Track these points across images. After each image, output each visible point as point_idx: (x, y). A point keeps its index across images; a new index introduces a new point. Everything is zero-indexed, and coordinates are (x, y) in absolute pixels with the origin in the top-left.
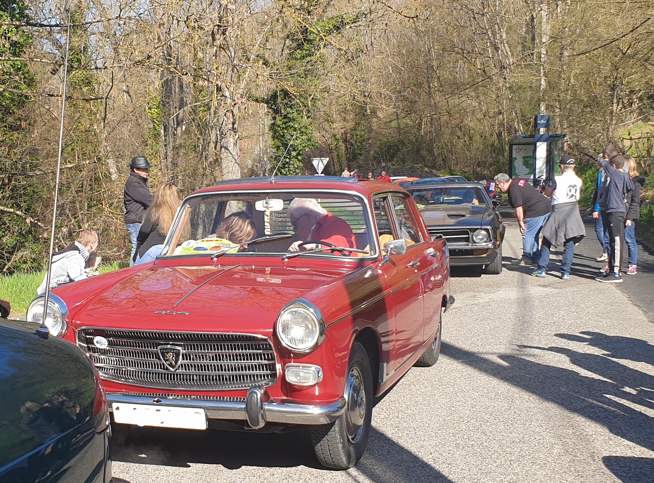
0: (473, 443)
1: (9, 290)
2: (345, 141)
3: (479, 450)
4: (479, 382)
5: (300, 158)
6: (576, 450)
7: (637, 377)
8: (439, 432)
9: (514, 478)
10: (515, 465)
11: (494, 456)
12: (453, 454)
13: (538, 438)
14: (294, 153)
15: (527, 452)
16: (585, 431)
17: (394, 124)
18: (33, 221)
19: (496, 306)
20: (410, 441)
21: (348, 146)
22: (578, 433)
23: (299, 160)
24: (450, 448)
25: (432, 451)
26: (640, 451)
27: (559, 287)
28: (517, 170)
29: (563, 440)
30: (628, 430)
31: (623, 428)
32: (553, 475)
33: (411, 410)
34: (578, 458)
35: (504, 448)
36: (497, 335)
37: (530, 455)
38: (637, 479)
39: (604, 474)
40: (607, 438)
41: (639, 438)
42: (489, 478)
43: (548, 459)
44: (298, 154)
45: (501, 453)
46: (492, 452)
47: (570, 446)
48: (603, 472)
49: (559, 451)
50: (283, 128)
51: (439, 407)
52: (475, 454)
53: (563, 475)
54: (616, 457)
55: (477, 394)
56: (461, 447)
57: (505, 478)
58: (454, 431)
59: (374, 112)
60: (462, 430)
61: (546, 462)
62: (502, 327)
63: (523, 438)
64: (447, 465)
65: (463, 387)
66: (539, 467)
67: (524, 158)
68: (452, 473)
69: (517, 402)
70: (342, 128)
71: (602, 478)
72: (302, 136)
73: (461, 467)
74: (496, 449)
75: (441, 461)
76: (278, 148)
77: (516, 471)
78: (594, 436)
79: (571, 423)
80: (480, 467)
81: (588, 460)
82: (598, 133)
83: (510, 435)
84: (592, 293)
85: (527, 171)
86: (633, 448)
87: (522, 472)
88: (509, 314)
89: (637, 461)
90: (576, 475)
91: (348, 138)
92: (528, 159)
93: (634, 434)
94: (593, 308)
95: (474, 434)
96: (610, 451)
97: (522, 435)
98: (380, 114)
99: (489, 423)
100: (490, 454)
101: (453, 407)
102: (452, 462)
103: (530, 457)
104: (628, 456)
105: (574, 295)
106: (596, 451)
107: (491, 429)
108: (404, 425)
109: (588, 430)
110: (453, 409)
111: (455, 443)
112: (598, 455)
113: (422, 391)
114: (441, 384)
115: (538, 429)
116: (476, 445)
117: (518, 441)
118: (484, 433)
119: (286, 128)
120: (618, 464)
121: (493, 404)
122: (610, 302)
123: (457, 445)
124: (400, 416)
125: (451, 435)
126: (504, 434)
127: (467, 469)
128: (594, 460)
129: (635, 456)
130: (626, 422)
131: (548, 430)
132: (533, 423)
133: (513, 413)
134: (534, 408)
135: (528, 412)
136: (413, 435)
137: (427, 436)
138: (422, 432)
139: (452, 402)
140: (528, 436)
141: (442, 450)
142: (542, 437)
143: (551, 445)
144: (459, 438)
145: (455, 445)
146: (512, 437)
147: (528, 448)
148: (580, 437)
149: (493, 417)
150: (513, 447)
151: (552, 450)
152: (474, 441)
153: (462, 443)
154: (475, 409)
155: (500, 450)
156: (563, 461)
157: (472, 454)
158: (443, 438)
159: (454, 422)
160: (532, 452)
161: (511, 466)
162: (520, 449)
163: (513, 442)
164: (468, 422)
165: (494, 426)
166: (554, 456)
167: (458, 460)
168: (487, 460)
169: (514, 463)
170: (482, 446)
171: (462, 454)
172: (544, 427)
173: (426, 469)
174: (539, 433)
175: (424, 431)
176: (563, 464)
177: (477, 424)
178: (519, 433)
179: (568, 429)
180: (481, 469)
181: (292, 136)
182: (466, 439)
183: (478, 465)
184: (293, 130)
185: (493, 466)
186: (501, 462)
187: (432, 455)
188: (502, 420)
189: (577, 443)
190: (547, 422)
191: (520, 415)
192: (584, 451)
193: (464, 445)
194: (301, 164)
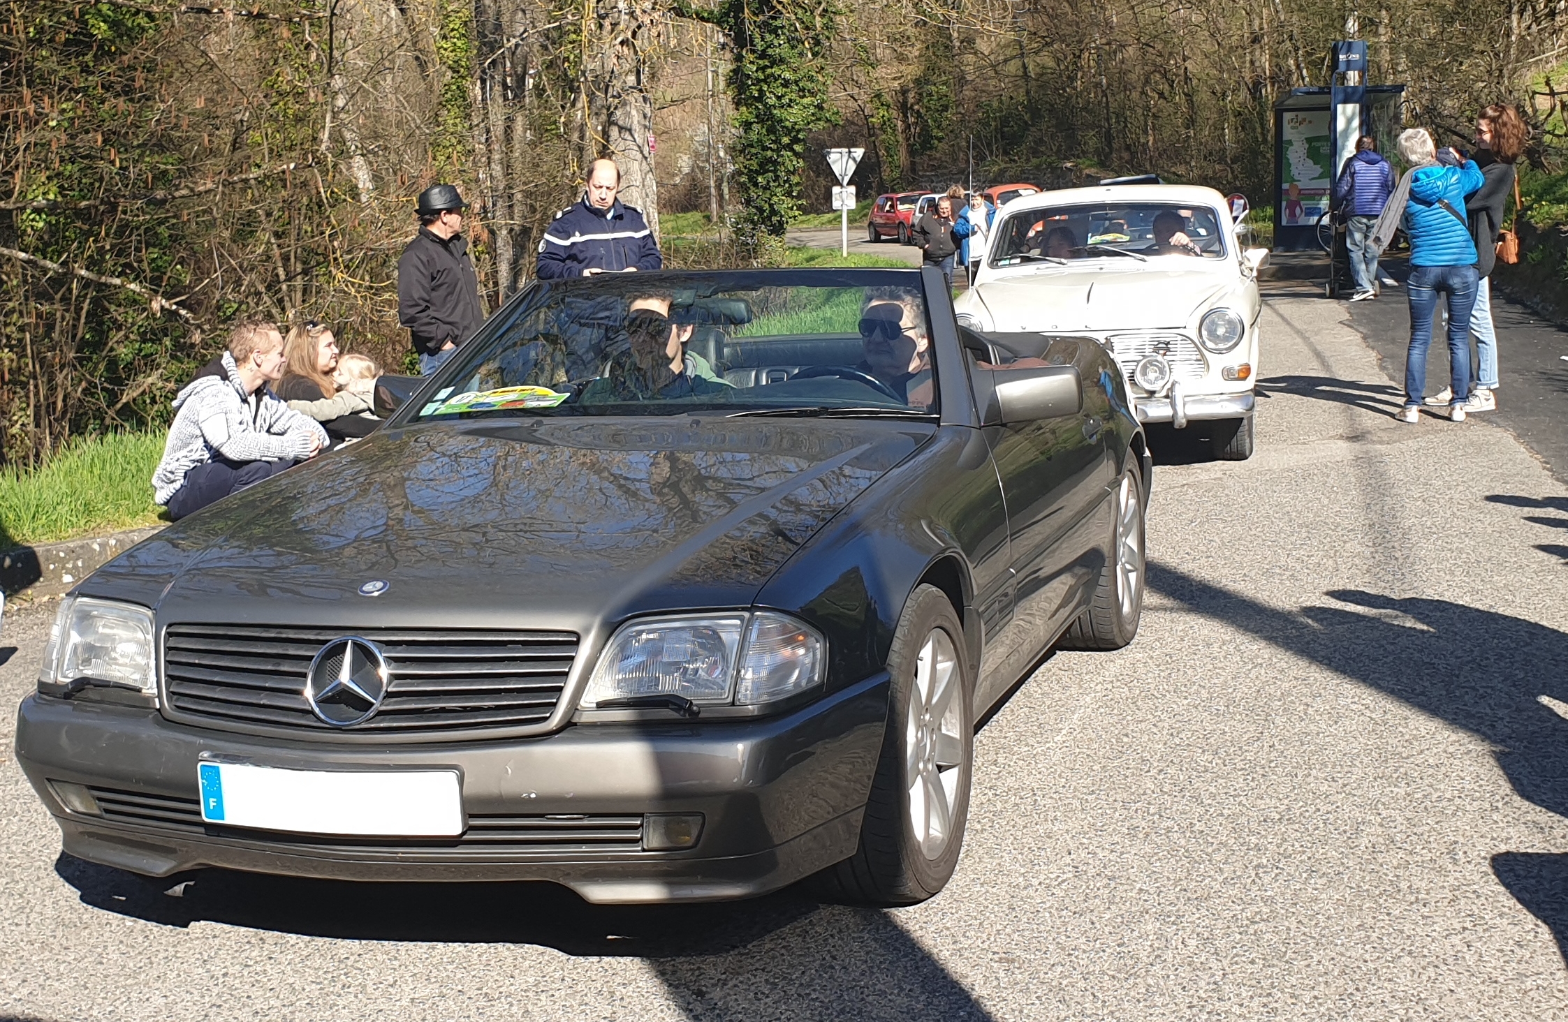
0: (1170, 823)
1: (97, 471)
2: (904, 108)
3: (1183, 842)
4: (1189, 672)
5: (798, 148)
6: (1414, 838)
7: (1559, 655)
8: (1090, 797)
9: (1266, 910)
10: (1267, 879)
11: (1218, 857)
12: (1122, 853)
13: (1324, 809)
14: (786, 140)
15: (1297, 845)
16: (1436, 790)
17: (1013, 67)
18: (167, 305)
19: (1238, 488)
20: (1021, 822)
21: (911, 120)
22: (1419, 795)
23: (796, 154)
24: (1116, 839)
25: (1072, 846)
27: (1386, 439)
28: (1292, 168)
29: (1384, 814)
30: (1537, 786)
31: (1525, 782)
32: (1357, 903)
33: (1027, 745)
34: (1418, 858)
35: (1244, 835)
36: (1237, 558)
37: (1304, 852)
39: (1478, 897)
40: (1487, 805)
42: (1205, 912)
43: (1345, 861)
44: (796, 141)
45: (1235, 847)
46: (1215, 846)
47: (1400, 828)
48: (1474, 892)
49: (1373, 839)
50: (759, 81)
51: (1093, 736)
52: (1172, 852)
53: (1381, 901)
54: (1508, 853)
55: (1185, 702)
56: (1141, 836)
57: (1243, 910)
58: (1125, 795)
59: (968, 41)
60: (1145, 794)
61: (1341, 869)
62: (1249, 538)
63: (1289, 809)
64: (1106, 881)
65: (1152, 686)
66: (1324, 880)
67: (1309, 140)
68: (1117, 900)
69: (1278, 721)
70: (894, 79)
71: (1474, 907)
72: (802, 97)
73: (1138, 886)
74: (1224, 838)
75: (1092, 872)
76: (747, 125)
77: (1269, 893)
78: (1457, 801)
79: (1402, 770)
80: (1184, 883)
81: (1440, 862)
82: (1477, 81)
83: (1259, 802)
84: (1460, 453)
85: (1318, 170)
86: (1547, 830)
87: (1283, 894)
88: (1267, 507)
89: (1556, 862)
90: (1413, 899)
91: (911, 100)
92: (1319, 144)
93: (1550, 795)
94: (1461, 488)
95: (1173, 802)
96: (1493, 839)
97: (1286, 802)
98: (983, 45)
99: (1208, 775)
100: (1210, 850)
101: (1127, 735)
102: (1118, 874)
103: (1304, 857)
105: (1419, 457)
106: (1461, 840)
107: (1212, 790)
108: (1010, 781)
109: (1442, 787)
110: (1125, 739)
111: (1127, 824)
112: (1465, 849)
113: (1056, 696)
114: (1100, 679)
115: (1324, 788)
116: (1176, 828)
117: (1278, 817)
118: (1198, 799)
119: (765, 81)
120: (1512, 870)
121: (1222, 726)
122: (1502, 474)
123: (1132, 832)
124: (1001, 760)
125: (1118, 805)
126: (1244, 802)
127: (1152, 891)
128: (1455, 862)
129: (1554, 851)
131: (1347, 789)
132: (1314, 772)
133: (1266, 749)
134: (1318, 734)
135: (1302, 745)
136: (1029, 808)
137: (1061, 809)
138: (1051, 798)
139: (1125, 722)
140: (1301, 804)
141: (1096, 844)
142: (1334, 807)
143: (1356, 826)
144: (1136, 812)
145: (1126, 831)
146: (1263, 807)
147: (1299, 834)
148: (1423, 805)
149: (1220, 758)
150: (1263, 833)
151: (1356, 838)
152: (1173, 819)
153: (1144, 824)
154: (1177, 741)
155: (1233, 840)
156: (1381, 865)
157: (1165, 853)
158: (1100, 811)
159: (1128, 773)
160: (1309, 845)
161: (1257, 880)
162: (1280, 837)
163: (1265, 821)
164: (1161, 771)
165: (1221, 781)
166: (1360, 853)
167: (1133, 867)
168: (1202, 866)
169: (1265, 872)
170: (1192, 832)
171: (1142, 852)
172: (1340, 781)
173: (1054, 891)
174: (1327, 796)
175: (1054, 796)
176: (1380, 874)
177: (1181, 777)
178: (1281, 796)
179: (1395, 786)
180: (1185, 890)
181: (779, 98)
182: (1153, 815)
183: (1180, 880)
184: (782, 84)
185: (1216, 880)
186: (1235, 872)
187: (1072, 856)
188: (1240, 765)
189: (1416, 819)
190: (1346, 769)
191: (1282, 752)
192: (1431, 839)
193: (1149, 830)
194: (802, 163)
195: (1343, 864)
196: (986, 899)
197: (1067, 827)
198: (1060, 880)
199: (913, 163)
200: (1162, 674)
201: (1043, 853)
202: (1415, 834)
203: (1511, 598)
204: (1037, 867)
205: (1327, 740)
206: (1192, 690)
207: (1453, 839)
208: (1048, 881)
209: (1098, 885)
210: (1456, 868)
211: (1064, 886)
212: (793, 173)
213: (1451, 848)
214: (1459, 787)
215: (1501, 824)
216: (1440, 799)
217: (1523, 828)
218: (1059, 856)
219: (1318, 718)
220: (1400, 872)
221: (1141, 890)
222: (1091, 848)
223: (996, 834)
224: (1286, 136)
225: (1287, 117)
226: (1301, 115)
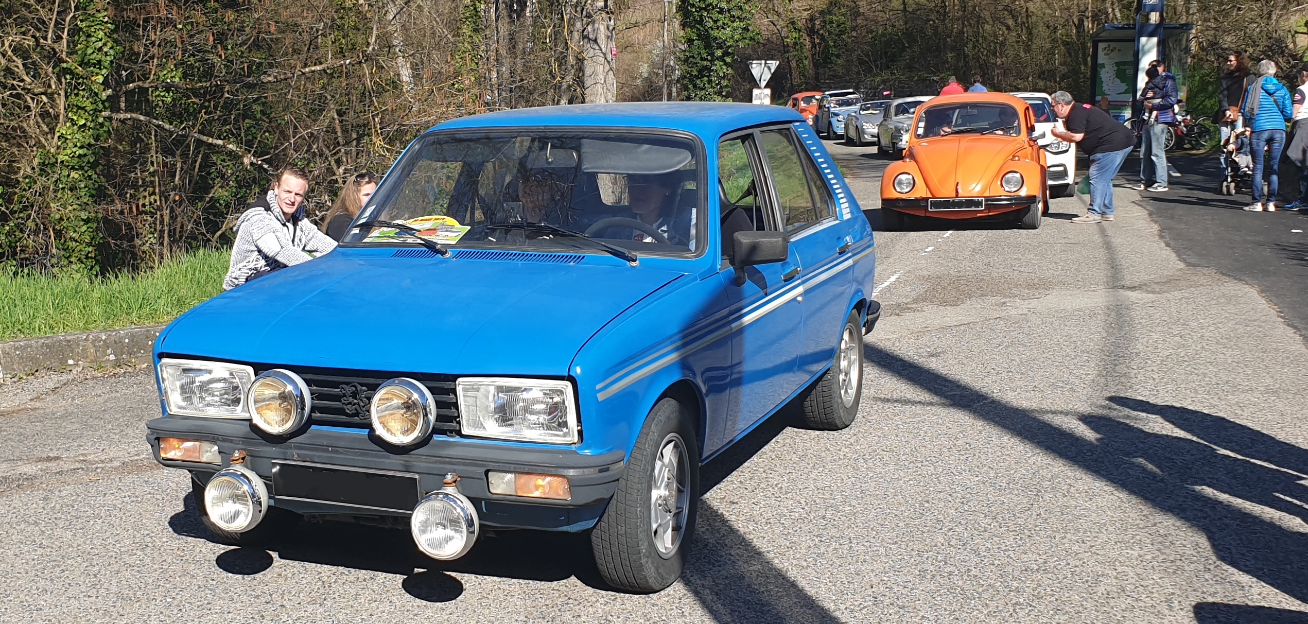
0: (953, 568)
2: (811, 32)
3: (960, 582)
5: (727, 59)
6: (1141, 589)
8: (893, 547)
10: (1021, 614)
11: (986, 595)
12: (912, 589)
13: (1073, 563)
14: (719, 53)
15: (1049, 589)
16: (1163, 553)
17: (896, 3)
19: (1039, 322)
20: (838, 561)
21: (817, 41)
22: (1149, 557)
23: (726, 64)
24: (909, 577)
25: (875, 581)
26: (1259, 594)
27: (1157, 290)
28: (1104, 85)
29: (1120, 569)
30: (1243, 554)
31: (1234, 551)
33: (850, 505)
34: (1142, 604)
35: (1008, 579)
36: (1031, 374)
37: (1053, 595)
40: (1202, 567)
41: (1262, 569)
43: (1085, 603)
44: (726, 54)
45: (1000, 589)
46: (985, 587)
47: (1131, 580)
49: (1109, 588)
50: (700, 9)
51: (902, 501)
52: (951, 590)
54: (1214, 603)
56: (929, 577)
58: (921, 546)
60: (936, 545)
61: (1081, 609)
62: (1042, 360)
63: (1046, 562)
64: (897, 609)
66: (1066, 617)
67: (1117, 64)
69: (1046, 496)
70: (805, 10)
72: (733, 22)
74: (992, 582)
75: (887, 602)
76: (690, 41)
78: (1178, 563)
79: (1138, 537)
80: (957, 614)
81: (1159, 608)
83: (1023, 556)
84: (1214, 302)
85: (1124, 87)
86: (1247, 588)
88: (1059, 337)
89: (1251, 613)
91: (817, 27)
92: (1125, 67)
93: (1253, 562)
94: (1211, 328)
95: (956, 553)
96: (1203, 593)
97: (1044, 556)
99: (987, 534)
101: (928, 502)
102: (907, 604)
103: (1053, 599)
104: (1236, 603)
105: (1181, 305)
107: (989, 545)
108: (834, 532)
109: (1167, 551)
110: (926, 505)
111: (919, 568)
112: (1180, 599)
113: (878, 470)
115: (1075, 547)
116: (957, 572)
117: (1036, 567)
118: (976, 552)
119: (705, 9)
120: (1215, 617)
121: (1002, 498)
122: (1245, 319)
123: (922, 574)
124: (828, 516)
125: (914, 553)
126: (1012, 555)
127: (931, 618)
128: (1171, 608)
129: (1250, 604)
130: (1241, 539)
131: (1093, 549)
132: (1069, 536)
133: (1034, 516)
134: (1076, 507)
135: (1062, 514)
136: (845, 552)
137: (870, 554)
138: (863, 545)
139: (928, 492)
140: (1056, 559)
141: (893, 581)
142: (1081, 562)
143: (1096, 577)
144: (927, 559)
145: (918, 573)
146: (1026, 560)
147: (1051, 582)
148: (1151, 564)
149: (997, 522)
150: (1023, 579)
151: (1096, 586)
152: (955, 565)
153: (932, 568)
154: (966, 507)
155: (999, 584)
156: (1112, 608)
157: (946, 590)
158: (899, 557)
159: (925, 529)
160: (1058, 590)
161: (1014, 614)
162: (1036, 583)
163: (1026, 570)
164: (950, 529)
165: (995, 539)
166: (1097, 598)
167: (919, 600)
168: (973, 602)
169: (1021, 608)
170: (968, 576)
171: (928, 589)
172: (1089, 543)
173: (856, 614)
174: (1077, 554)
175: (866, 544)
176: (1111, 615)
177: (966, 534)
178: (1041, 552)
179: (1132, 549)
180: (957, 619)
181: (715, 22)
182: (939, 562)
183: (955, 611)
184: (718, 12)
185: (982, 612)
186: (997, 607)
187: (873, 590)
188: (1013, 528)
189: (1144, 575)
190: (1094, 535)
191: (1046, 520)
192: (1154, 591)
193: (934, 573)
194: (730, 71)
195: (1082, 605)
196: (803, 618)
197: (872, 568)
198: (862, 606)
199: (817, 74)
200: (962, 458)
201: (851, 586)
202: (1142, 586)
203: (1239, 412)
204: (845, 596)
205: (1082, 512)
206: (983, 471)
207: (1172, 591)
208: (852, 607)
209: (890, 612)
210: (1171, 613)
211: (864, 611)
212: (723, 78)
213: (1169, 598)
214: (1181, 552)
215: (1211, 582)
216: (1164, 561)
217: (1228, 586)
218: (864, 589)
219: (1077, 495)
220: (1127, 614)
221: (923, 617)
222: (889, 584)
223: (818, 570)
224: (1100, 61)
225: (1101, 46)
226: (1113, 45)
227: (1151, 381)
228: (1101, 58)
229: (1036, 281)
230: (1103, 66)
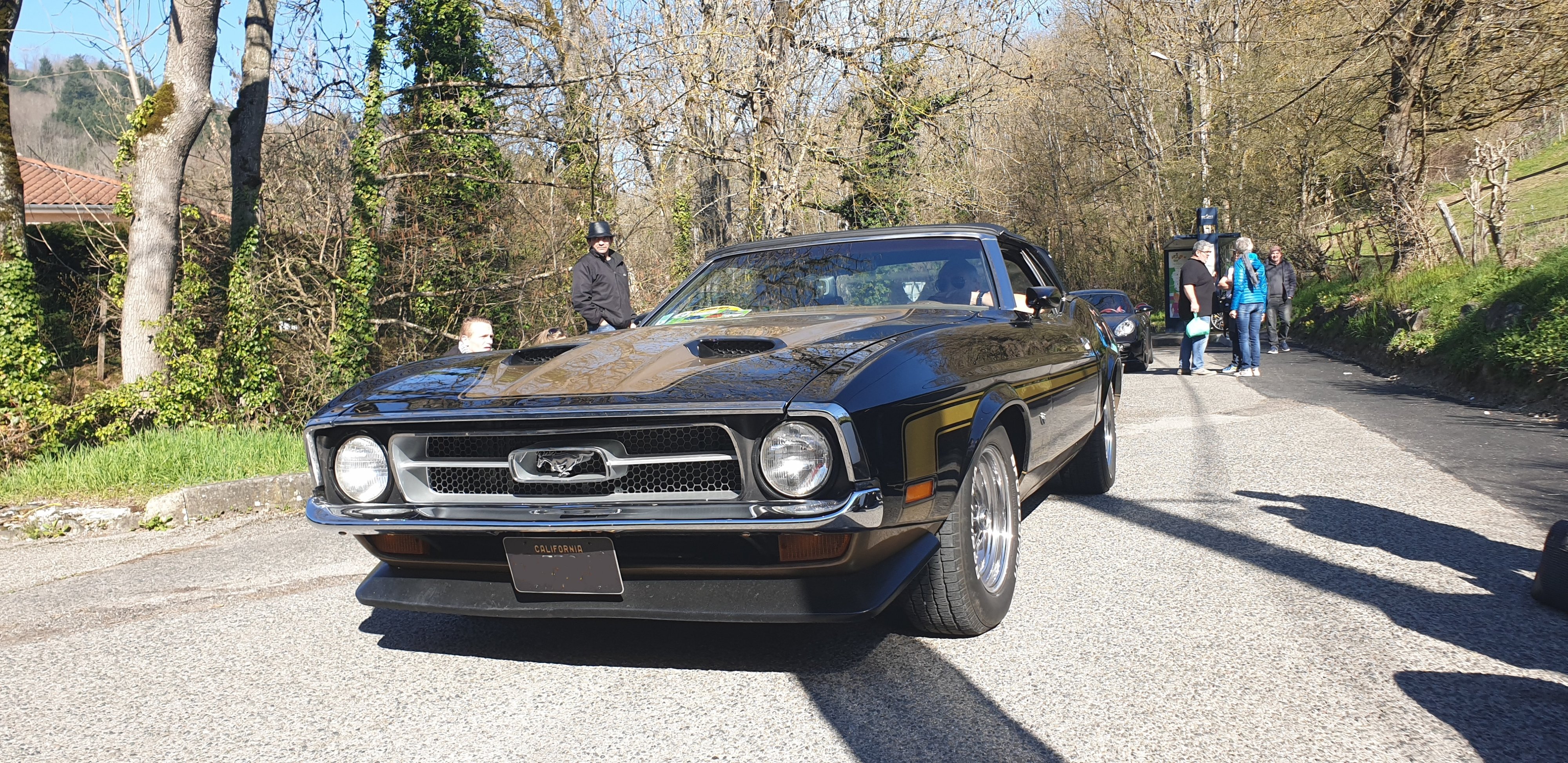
0: (1117, 649)
3: (1129, 664)
6: (1332, 661)
8: (1049, 630)
9: (1207, 723)
10: (1205, 695)
12: (1076, 674)
13: (1247, 637)
15: (1228, 666)
16: (1341, 622)
20: (990, 649)
22: (1327, 626)
24: (1071, 662)
25: (1032, 668)
26: (1468, 660)
29: (1300, 641)
31: (1415, 616)
32: (1292, 716)
35: (1181, 658)
37: (1236, 672)
38: (1484, 722)
39: (1405, 712)
41: (1457, 634)
42: (1152, 726)
43: (1274, 680)
45: (1174, 668)
46: (1157, 668)
47: (1316, 652)
48: (1401, 708)
49: (1296, 661)
51: (1053, 585)
52: (1120, 673)
53: (1314, 716)
54: (1420, 673)
55: (1125, 561)
56: (1092, 659)
57: (1186, 723)
58: (1079, 628)
60: (1095, 626)
61: (1272, 687)
63: (1217, 638)
64: (1062, 698)
66: (1257, 697)
68: (1071, 714)
69: (1200, 573)
71: (1404, 722)
73: (1090, 702)
74: (1164, 662)
75: (1048, 690)
77: (1209, 708)
78: (1361, 631)
80: (1131, 699)
84: (1301, 419)
87: (1221, 709)
89: (1469, 682)
90: (1344, 714)
94: (1307, 436)
95: (1118, 633)
97: (1214, 632)
99: (1147, 612)
100: (1152, 671)
101: (1080, 584)
103: (1236, 676)
104: (1445, 670)
105: (1274, 423)
106: (1374, 662)
107: (1151, 623)
109: (1345, 619)
110: (1079, 587)
111: (1080, 650)
112: (1380, 669)
115: (1245, 621)
116: (1122, 653)
117: (1209, 643)
118: (1139, 630)
120: (1430, 688)
121: (1155, 577)
122: (1333, 429)
125: (1073, 635)
126: (1179, 632)
127: (1102, 706)
128: (1375, 681)
130: (1418, 605)
131: (1265, 622)
132: (1234, 609)
133: (1193, 592)
134: (1233, 581)
135: (1221, 589)
136: (998, 638)
137: (1025, 638)
138: (1017, 630)
139: (1078, 575)
140: (1227, 633)
141: (1053, 666)
142: (1256, 635)
143: (1277, 650)
144: (1088, 640)
145: (1080, 656)
146: (1195, 636)
147: (1229, 658)
148: (1332, 634)
149: (1156, 599)
150: (1198, 657)
151: (1280, 660)
152: (1120, 645)
153: (1094, 650)
154: (1120, 587)
155: (1172, 663)
156: (1307, 683)
157: (1114, 674)
158: (1058, 640)
159: (1081, 611)
160: (1239, 667)
161: (1197, 696)
162: (1213, 660)
163: (1198, 647)
164: (1108, 609)
165: (1157, 616)
166: (1286, 672)
167: (1085, 686)
168: (1146, 684)
169: (1203, 689)
170: (1136, 656)
171: (1094, 673)
172: (1258, 616)
173: (1015, 706)
174: (1248, 627)
175: (1020, 628)
176: (1308, 691)
177: (1125, 614)
178: (1209, 628)
179: (1305, 619)
180: (1132, 705)
182: (1102, 643)
183: (1128, 696)
185: (1159, 696)
186: (1176, 689)
187: (1032, 677)
188: (1173, 605)
189: (1329, 645)
190: (1261, 607)
191: (1206, 595)
192: (1347, 661)
193: (1099, 655)
194: (889, 290)
195: (1272, 682)
196: (952, 714)
197: (1029, 653)
198: (1020, 697)
200: (1107, 543)
201: (1007, 674)
202: (1332, 657)
204: (1001, 686)
205: (1241, 586)
206: (1131, 554)
207: (1367, 661)
208: (1009, 698)
209: (1054, 702)
210: (1377, 686)
211: (1024, 702)
213: (1367, 669)
214: (1360, 620)
215: (1406, 650)
216: (1345, 629)
217: (1427, 652)
218: (1021, 677)
219: (1231, 571)
220: (1326, 689)
221: (1092, 705)
222: (1049, 669)
223: (968, 659)
224: (1171, 266)
225: (1171, 254)
226: (1180, 253)
227: (1269, 475)
228: (1171, 265)
229: (1146, 412)
230: (1173, 269)
